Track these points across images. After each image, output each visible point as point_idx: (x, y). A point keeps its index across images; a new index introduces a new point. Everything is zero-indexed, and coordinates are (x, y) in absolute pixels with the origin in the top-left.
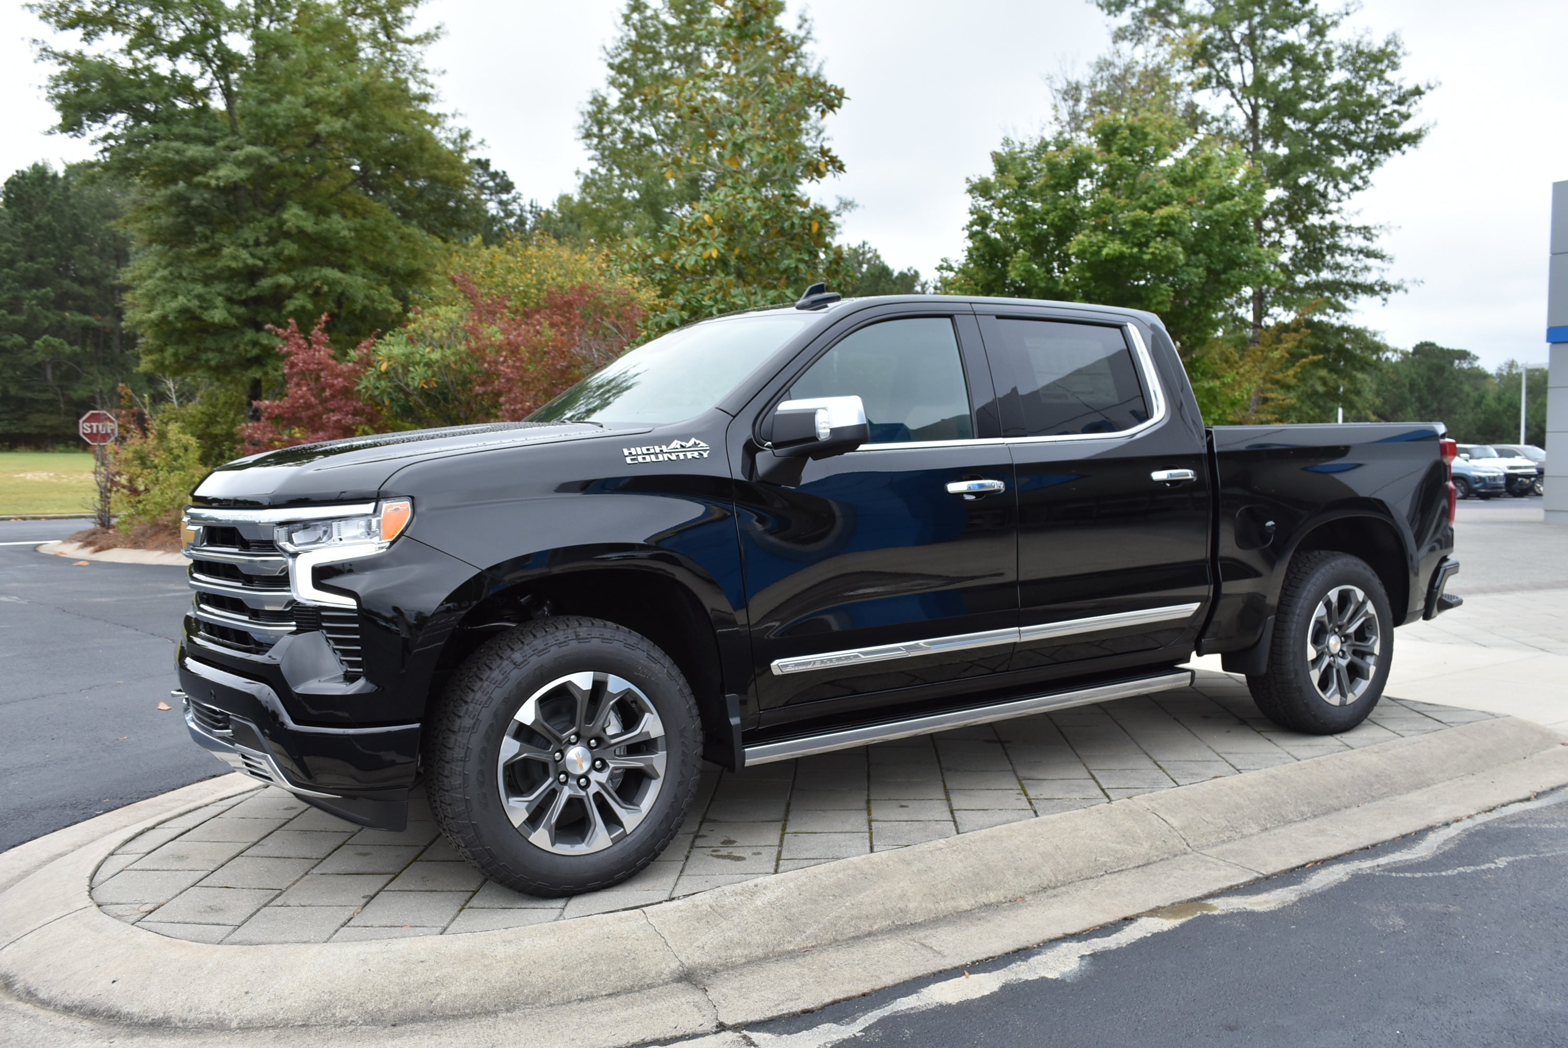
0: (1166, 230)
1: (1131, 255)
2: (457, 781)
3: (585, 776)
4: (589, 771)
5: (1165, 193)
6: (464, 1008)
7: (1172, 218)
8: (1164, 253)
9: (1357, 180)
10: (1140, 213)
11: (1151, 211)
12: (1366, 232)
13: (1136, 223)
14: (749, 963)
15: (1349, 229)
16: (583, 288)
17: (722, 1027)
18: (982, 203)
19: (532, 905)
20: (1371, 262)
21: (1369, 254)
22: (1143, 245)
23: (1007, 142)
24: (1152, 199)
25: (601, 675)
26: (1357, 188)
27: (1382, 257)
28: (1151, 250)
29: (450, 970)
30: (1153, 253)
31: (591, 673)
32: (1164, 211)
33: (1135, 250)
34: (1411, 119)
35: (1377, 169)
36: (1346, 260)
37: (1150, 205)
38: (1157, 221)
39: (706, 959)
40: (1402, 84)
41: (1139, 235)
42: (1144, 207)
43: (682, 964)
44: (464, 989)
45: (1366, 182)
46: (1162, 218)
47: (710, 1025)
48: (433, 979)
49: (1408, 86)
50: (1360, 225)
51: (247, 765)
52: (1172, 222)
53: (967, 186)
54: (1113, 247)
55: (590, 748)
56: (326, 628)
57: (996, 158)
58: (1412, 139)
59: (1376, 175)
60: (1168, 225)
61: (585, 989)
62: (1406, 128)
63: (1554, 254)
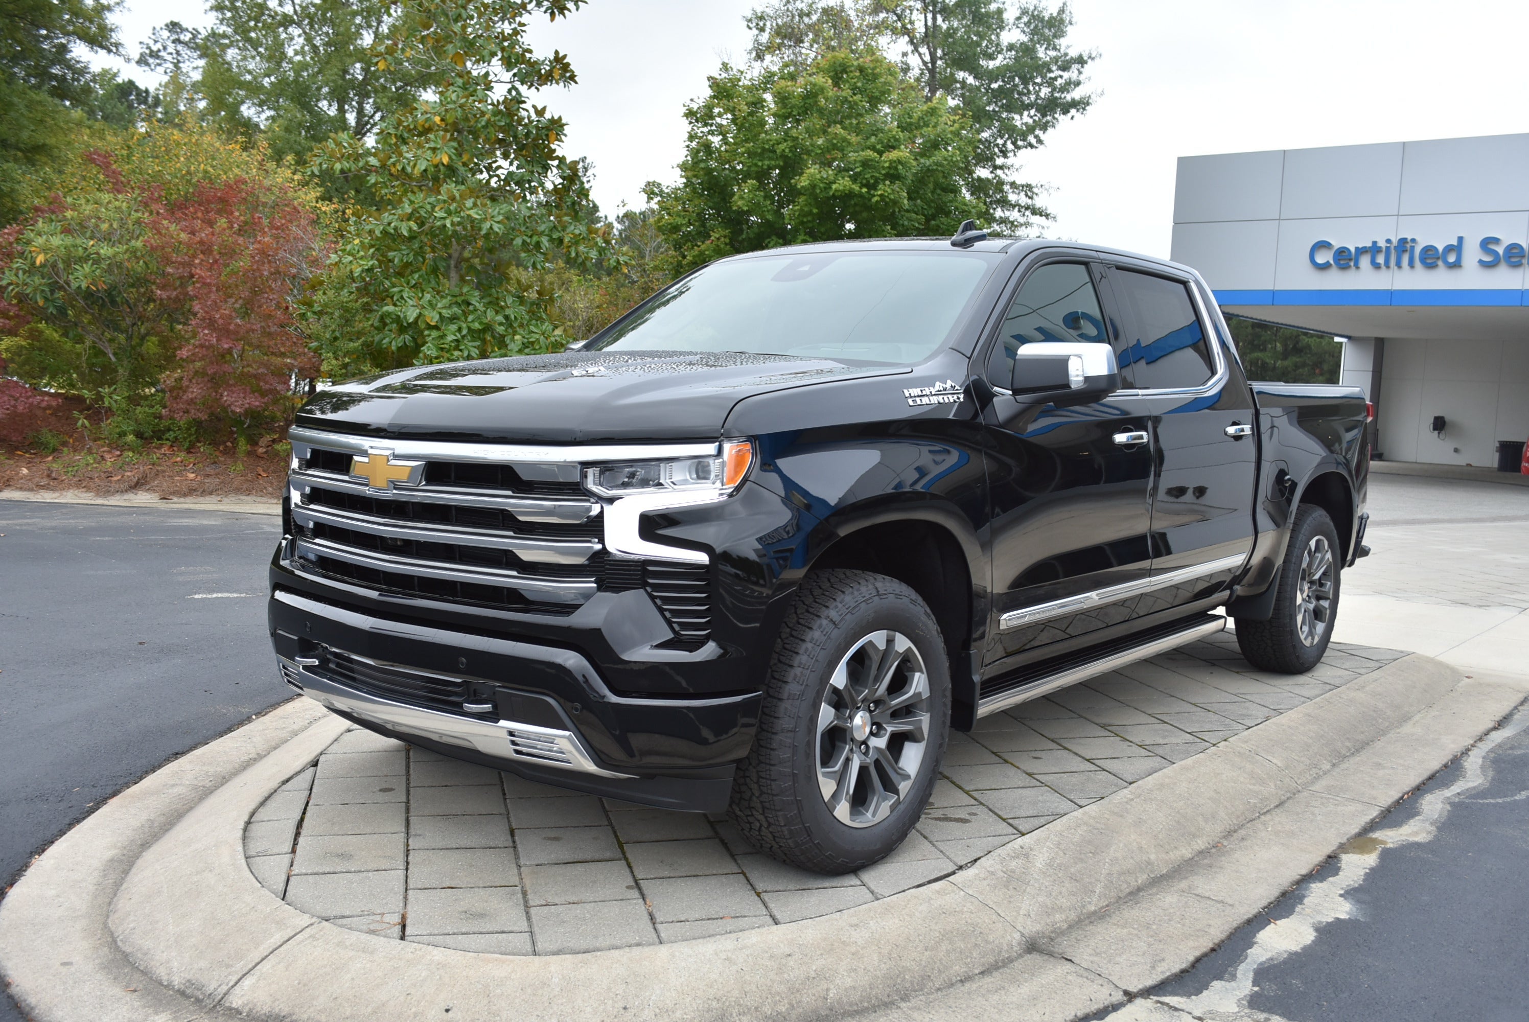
0: (893, 176)
1: (861, 195)
2: (785, 754)
3: (864, 742)
4: (868, 738)
5: (894, 137)
6: (861, 1002)
7: (900, 162)
8: (892, 197)
9: (1031, 139)
10: (870, 153)
11: (880, 153)
12: (1028, 189)
13: (865, 164)
14: (1070, 927)
15: (1013, 185)
16: (240, 181)
17: (1130, 996)
18: (701, 130)
19: (827, 884)
20: (1036, 219)
21: (1035, 212)
22: (872, 187)
23: (725, 67)
24: (880, 141)
25: (891, 633)
26: (1032, 146)
27: (1047, 216)
28: (879, 193)
29: (824, 962)
30: (881, 195)
31: (885, 631)
32: (894, 155)
33: (864, 190)
34: (1080, 86)
35: (1050, 130)
36: (1014, 215)
37: (879, 147)
38: (887, 165)
39: (1038, 927)
40: (1068, 51)
41: (867, 176)
42: (873, 148)
43: (1022, 935)
44: (849, 982)
45: (1040, 141)
46: (891, 162)
47: (1118, 997)
48: (813, 974)
49: (1073, 53)
50: (1024, 183)
51: (513, 743)
52: (900, 167)
53: (684, 110)
54: (843, 184)
55: (870, 712)
56: (652, 585)
57: (714, 83)
58: (1081, 105)
59: (1048, 136)
60: (896, 169)
61: (958, 969)
62: (1076, 94)
63: (1176, 223)
